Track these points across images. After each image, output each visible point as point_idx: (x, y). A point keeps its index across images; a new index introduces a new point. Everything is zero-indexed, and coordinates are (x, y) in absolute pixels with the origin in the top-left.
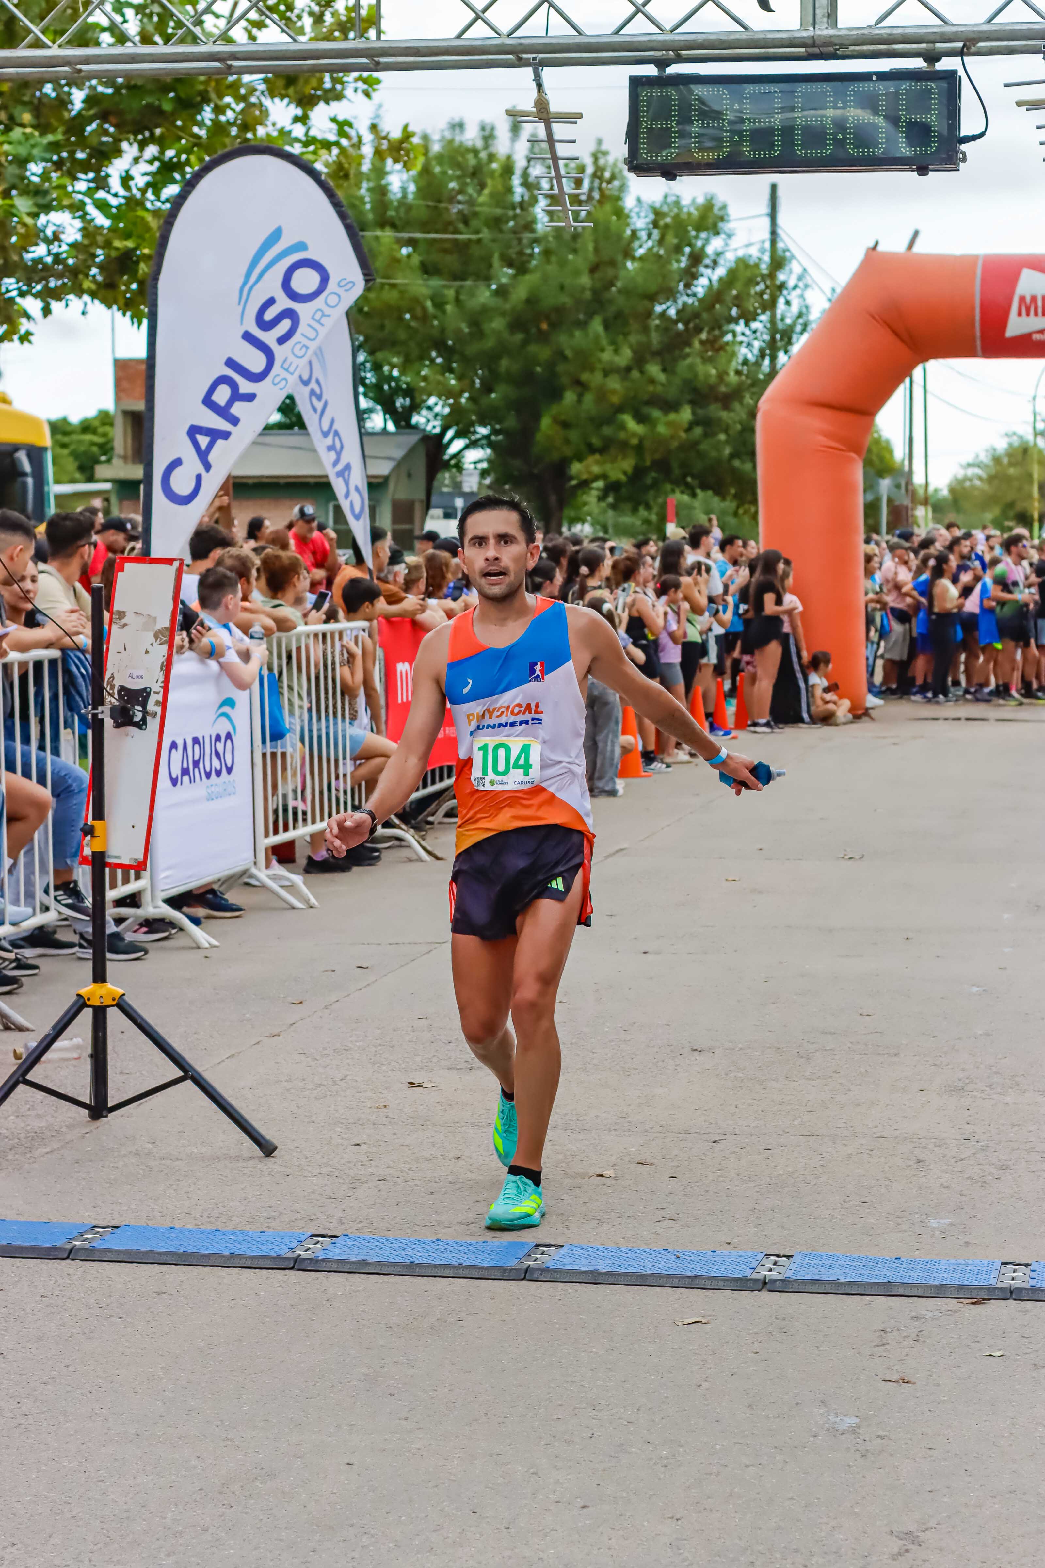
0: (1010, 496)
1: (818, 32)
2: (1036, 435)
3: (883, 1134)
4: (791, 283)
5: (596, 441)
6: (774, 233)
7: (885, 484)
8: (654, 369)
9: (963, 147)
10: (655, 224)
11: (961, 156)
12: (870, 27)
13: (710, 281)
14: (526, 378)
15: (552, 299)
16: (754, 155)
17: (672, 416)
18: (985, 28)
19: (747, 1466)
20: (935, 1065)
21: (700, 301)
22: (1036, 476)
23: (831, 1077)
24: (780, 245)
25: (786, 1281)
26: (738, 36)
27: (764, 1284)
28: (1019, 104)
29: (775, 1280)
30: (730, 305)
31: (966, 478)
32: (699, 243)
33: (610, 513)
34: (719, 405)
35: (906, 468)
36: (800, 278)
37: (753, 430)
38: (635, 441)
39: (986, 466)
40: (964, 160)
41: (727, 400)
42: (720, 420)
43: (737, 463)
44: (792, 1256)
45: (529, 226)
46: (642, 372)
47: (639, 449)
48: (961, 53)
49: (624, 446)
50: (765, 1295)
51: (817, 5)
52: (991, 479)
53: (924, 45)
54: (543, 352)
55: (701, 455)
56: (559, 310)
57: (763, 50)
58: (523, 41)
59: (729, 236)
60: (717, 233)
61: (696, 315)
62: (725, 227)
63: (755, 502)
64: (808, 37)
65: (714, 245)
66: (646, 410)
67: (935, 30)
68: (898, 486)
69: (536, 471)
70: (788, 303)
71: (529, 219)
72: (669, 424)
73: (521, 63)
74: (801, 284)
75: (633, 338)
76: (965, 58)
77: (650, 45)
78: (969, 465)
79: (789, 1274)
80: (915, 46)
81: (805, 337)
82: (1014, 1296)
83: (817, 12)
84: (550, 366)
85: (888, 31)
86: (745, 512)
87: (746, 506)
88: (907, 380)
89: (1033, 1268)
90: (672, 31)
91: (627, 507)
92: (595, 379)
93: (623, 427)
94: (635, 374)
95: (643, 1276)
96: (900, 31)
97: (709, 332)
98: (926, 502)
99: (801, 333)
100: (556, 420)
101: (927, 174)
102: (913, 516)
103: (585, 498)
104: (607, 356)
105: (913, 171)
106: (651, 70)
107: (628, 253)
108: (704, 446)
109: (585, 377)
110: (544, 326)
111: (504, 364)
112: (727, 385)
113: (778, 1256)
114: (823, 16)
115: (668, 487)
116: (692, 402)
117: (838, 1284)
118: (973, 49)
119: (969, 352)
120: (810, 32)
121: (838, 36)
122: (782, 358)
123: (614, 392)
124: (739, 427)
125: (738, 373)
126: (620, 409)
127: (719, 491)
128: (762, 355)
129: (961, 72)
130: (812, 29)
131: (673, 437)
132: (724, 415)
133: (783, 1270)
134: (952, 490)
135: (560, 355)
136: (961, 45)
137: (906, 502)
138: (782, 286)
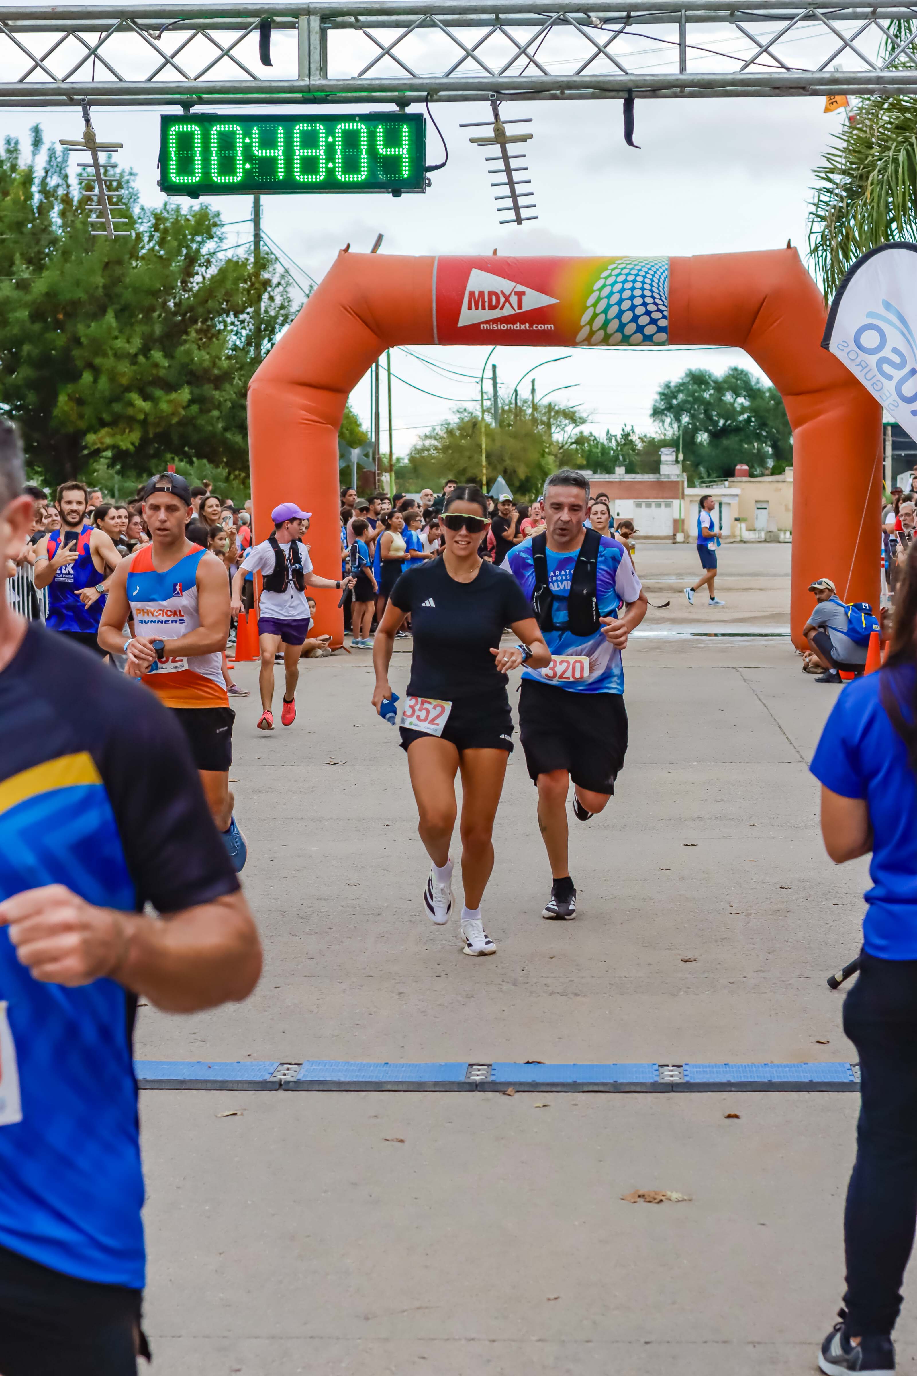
0: (463, 463)
1: (312, 82)
2: (483, 411)
3: (371, 974)
4: (275, 281)
5: (106, 417)
6: (257, 237)
7: (356, 453)
8: (157, 355)
9: (428, 175)
10: (156, 228)
11: (427, 182)
12: (354, 78)
13: (204, 278)
14: (43, 362)
15: (69, 294)
16: (262, 179)
17: (174, 396)
18: (445, 80)
19: (273, 1215)
20: (411, 922)
21: (195, 296)
22: (484, 446)
23: (326, 932)
24: (263, 248)
25: (298, 1082)
26: (248, 84)
27: (280, 1086)
28: (472, 141)
29: (289, 1082)
30: (221, 300)
31: (424, 449)
32: (194, 246)
33: (117, 478)
34: (212, 386)
35: (373, 440)
36: (282, 277)
37: (244, 408)
38: (141, 417)
39: (441, 438)
40: (429, 185)
41: (220, 380)
42: (212, 398)
43: (228, 435)
44: (301, 1064)
45: (46, 228)
46: (147, 358)
47: (144, 423)
48: (426, 100)
49: (131, 421)
50: (281, 1094)
51: (311, 61)
52: (445, 449)
53: (396, 94)
54: (59, 338)
55: (197, 428)
56: (75, 304)
57: (268, 95)
58: (75, 85)
59: (221, 239)
60: (211, 237)
61: (191, 309)
62: (217, 231)
63: (246, 468)
64: (305, 86)
65: (209, 246)
66: (150, 389)
67: (406, 82)
68: (367, 455)
69: (52, 442)
70: (271, 298)
71: (46, 223)
72: (170, 402)
73: (72, 103)
74: (283, 282)
75: (139, 329)
76: (429, 104)
77: (179, 90)
78: (427, 437)
79: (300, 1077)
80: (389, 94)
81: (286, 328)
82: (478, 1088)
83: (312, 65)
84: (66, 352)
85: (368, 82)
86: (236, 477)
87: (237, 473)
88: (374, 365)
89: (493, 1067)
90: (195, 79)
91: (133, 473)
92: (106, 363)
93: (131, 404)
94: (141, 359)
95: (182, 1082)
96: (377, 82)
97: (202, 323)
98: (390, 468)
99: (282, 324)
100: (70, 398)
101: (400, 196)
102: (379, 480)
103: (96, 466)
104: (120, 343)
105: (389, 193)
106: (177, 110)
107: (133, 254)
108: (201, 421)
109: (98, 361)
110: (61, 316)
111: (26, 348)
112: (219, 368)
113: (290, 1064)
114: (317, 69)
115: (169, 456)
116: (189, 383)
117: (340, 1083)
118: (435, 97)
119: (428, 340)
120: (306, 82)
121: (329, 85)
122: (266, 345)
123: (124, 374)
124: (229, 404)
125: (229, 358)
126: (128, 389)
127: (213, 460)
128: (249, 343)
129: (426, 115)
130: (307, 79)
131: (173, 414)
132: (216, 394)
133: (295, 1074)
134: (412, 459)
135: (76, 341)
136: (425, 93)
137: (375, 468)
138: (267, 283)
